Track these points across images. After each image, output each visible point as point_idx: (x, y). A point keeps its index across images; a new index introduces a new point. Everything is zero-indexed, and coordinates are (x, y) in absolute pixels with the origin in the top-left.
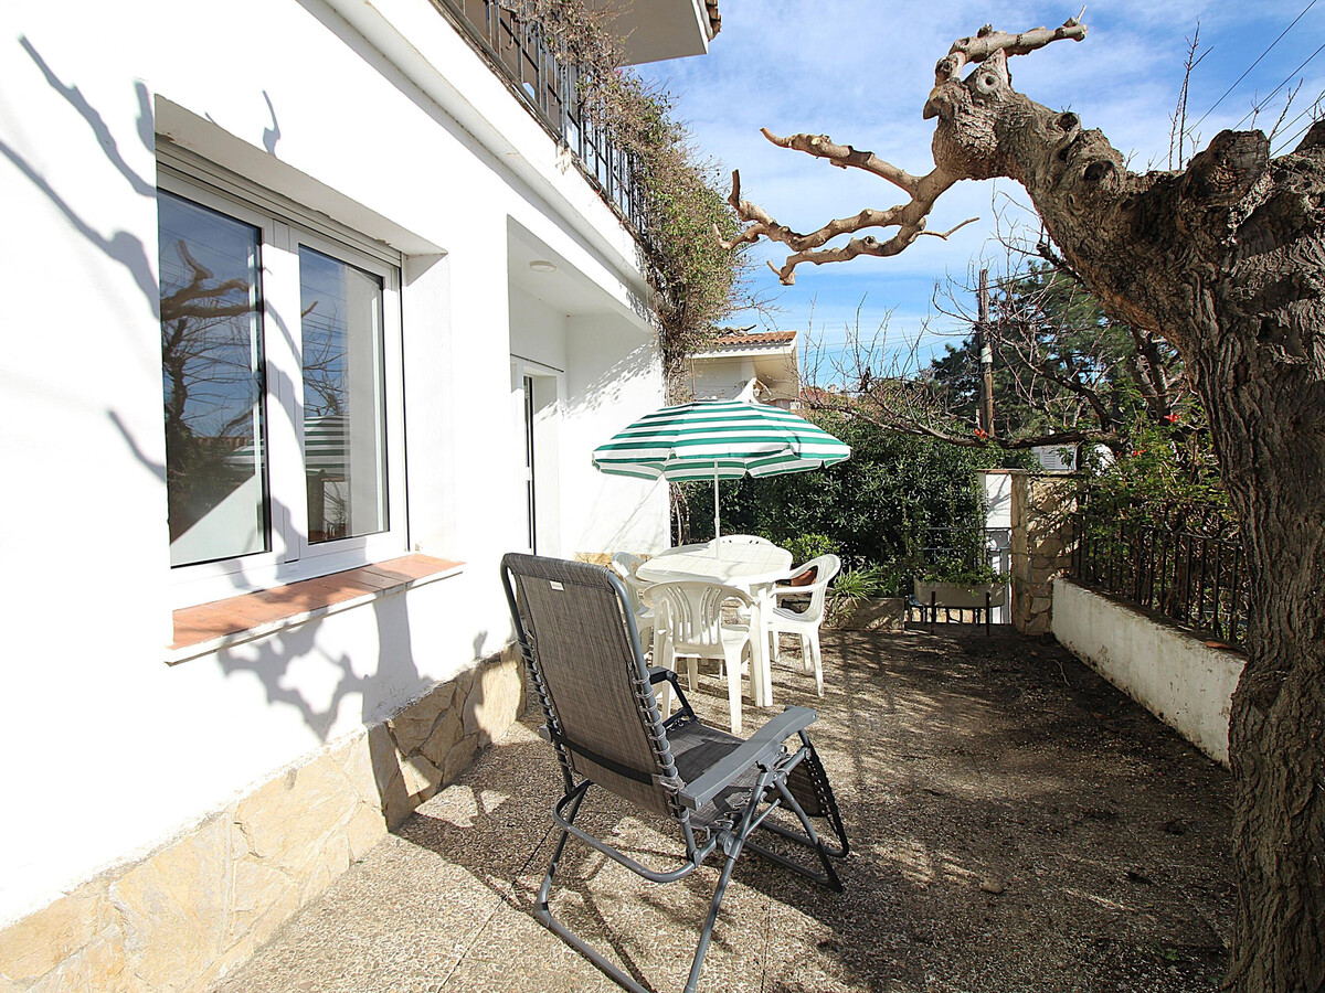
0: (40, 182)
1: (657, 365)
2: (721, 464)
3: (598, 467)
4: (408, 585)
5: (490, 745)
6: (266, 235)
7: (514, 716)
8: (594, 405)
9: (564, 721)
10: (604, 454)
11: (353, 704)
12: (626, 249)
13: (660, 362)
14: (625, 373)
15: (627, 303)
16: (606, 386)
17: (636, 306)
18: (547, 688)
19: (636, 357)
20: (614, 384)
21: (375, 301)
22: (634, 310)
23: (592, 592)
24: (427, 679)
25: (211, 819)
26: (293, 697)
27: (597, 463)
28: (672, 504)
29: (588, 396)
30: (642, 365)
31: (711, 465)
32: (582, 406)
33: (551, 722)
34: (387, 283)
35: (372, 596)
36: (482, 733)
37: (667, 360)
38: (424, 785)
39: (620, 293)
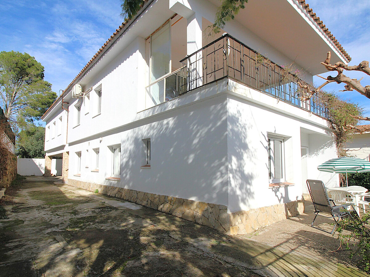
0: (262, 143)
1: (334, 145)
2: (347, 170)
3: (319, 170)
4: (288, 186)
5: (299, 214)
6: (271, 140)
7: (303, 212)
8: (317, 155)
9: (315, 201)
10: (320, 167)
11: (282, 200)
12: (325, 123)
13: (335, 144)
14: (325, 147)
15: (325, 134)
16: (320, 150)
17: (327, 133)
18: (313, 198)
19: (328, 143)
20: (322, 150)
21: (280, 145)
22: (327, 134)
23: (319, 183)
24: (290, 200)
25: (272, 206)
26: (277, 196)
27: (318, 169)
28: (340, 179)
29: (315, 153)
30: (330, 145)
31: (345, 170)
32: (313, 155)
33: (313, 201)
34: (282, 142)
35: (284, 186)
36: (298, 212)
37: (338, 143)
38: (290, 215)
39: (323, 132)
